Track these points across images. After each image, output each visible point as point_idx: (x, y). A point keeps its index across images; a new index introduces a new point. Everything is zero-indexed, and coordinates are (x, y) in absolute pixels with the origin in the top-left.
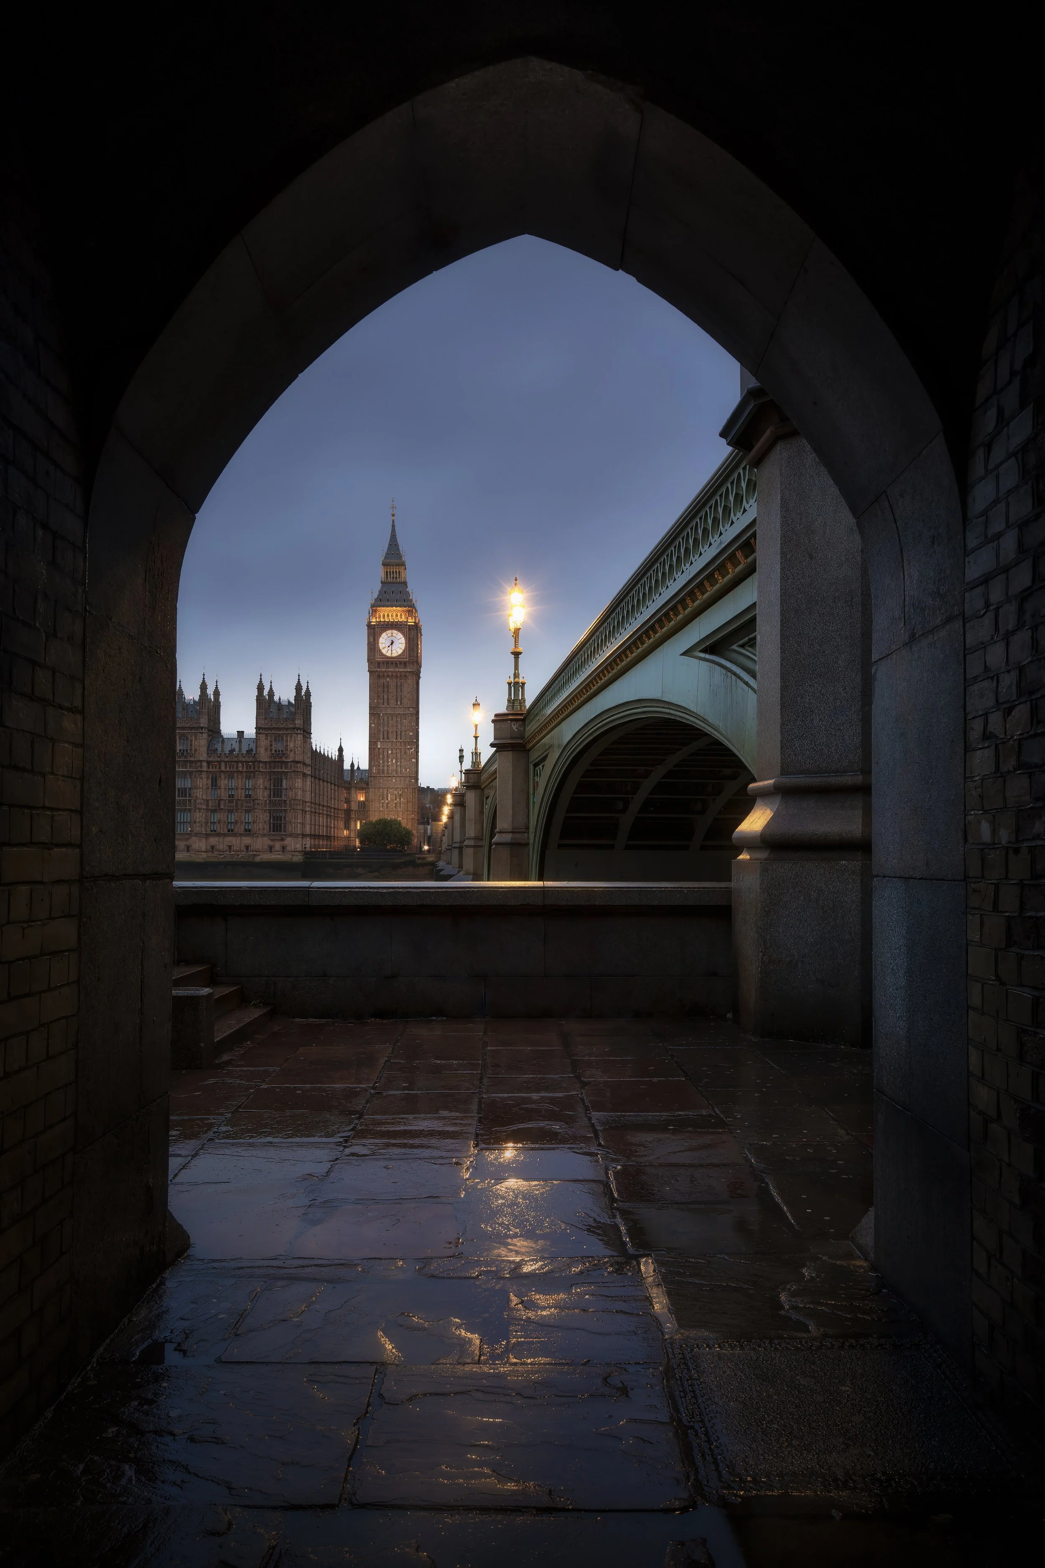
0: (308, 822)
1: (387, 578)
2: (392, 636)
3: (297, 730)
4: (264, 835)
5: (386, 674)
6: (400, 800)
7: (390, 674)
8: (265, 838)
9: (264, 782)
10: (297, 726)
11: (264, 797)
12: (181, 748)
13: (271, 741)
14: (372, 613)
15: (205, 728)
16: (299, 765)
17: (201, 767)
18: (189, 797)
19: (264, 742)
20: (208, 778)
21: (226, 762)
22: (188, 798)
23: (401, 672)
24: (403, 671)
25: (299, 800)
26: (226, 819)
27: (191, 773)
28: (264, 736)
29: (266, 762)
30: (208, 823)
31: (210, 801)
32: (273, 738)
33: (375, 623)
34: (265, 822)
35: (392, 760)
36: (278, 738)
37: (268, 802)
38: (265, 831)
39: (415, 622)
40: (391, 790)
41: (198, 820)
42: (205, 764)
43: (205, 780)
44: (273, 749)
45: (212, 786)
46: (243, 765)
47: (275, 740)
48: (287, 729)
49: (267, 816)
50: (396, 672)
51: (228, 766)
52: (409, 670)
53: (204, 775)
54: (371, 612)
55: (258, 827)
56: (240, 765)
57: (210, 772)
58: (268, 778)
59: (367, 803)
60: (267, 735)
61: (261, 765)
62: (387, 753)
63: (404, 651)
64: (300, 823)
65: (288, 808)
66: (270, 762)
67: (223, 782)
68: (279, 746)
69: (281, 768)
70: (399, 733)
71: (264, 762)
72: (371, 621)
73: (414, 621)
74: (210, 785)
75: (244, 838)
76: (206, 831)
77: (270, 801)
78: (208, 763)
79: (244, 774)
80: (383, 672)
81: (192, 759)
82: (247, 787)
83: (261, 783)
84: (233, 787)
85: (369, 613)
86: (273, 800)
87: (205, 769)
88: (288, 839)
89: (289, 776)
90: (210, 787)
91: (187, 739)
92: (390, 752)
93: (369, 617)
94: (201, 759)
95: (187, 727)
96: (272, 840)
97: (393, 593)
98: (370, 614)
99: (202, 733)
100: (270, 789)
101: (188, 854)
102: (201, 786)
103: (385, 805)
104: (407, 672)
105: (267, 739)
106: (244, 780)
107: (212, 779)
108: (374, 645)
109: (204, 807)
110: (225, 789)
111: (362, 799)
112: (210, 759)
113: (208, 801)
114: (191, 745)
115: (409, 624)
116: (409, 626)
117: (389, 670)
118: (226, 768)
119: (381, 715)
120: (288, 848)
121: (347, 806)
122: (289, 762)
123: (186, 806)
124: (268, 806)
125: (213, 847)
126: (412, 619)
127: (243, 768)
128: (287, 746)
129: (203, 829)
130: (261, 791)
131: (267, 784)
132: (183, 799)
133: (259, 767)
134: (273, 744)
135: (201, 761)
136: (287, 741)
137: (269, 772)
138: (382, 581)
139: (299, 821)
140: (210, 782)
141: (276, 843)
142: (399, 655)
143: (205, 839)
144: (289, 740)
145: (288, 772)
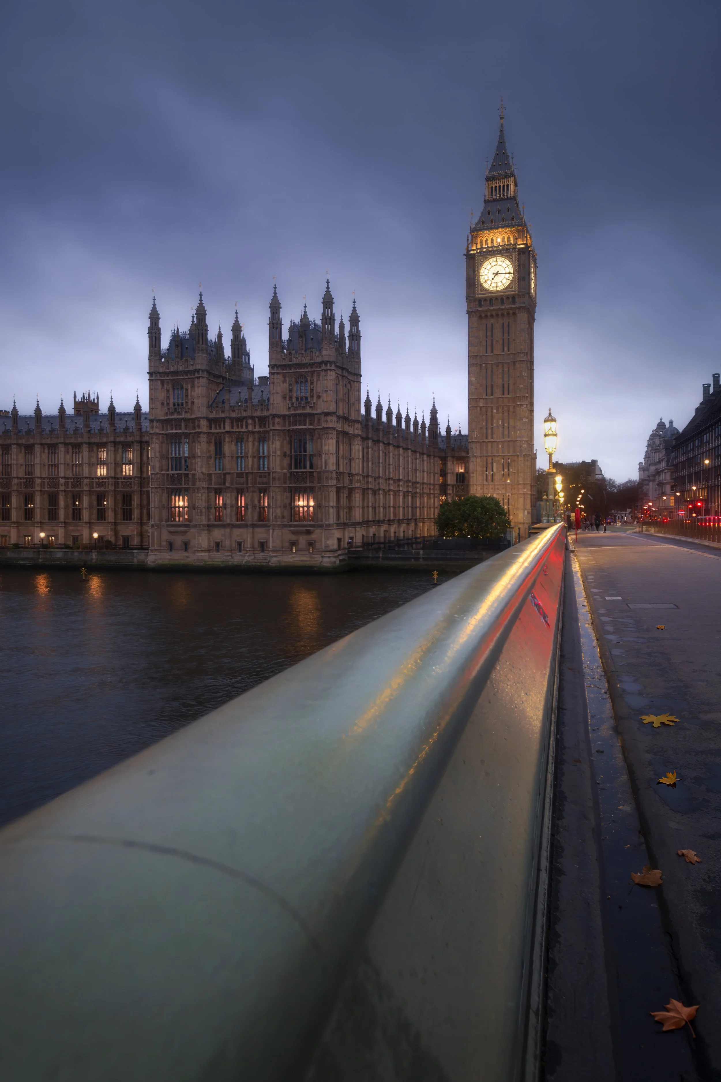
0: (357, 505)
1: (492, 195)
2: (496, 265)
3: (326, 364)
4: (285, 526)
5: (489, 314)
6: (509, 470)
7: (494, 313)
8: (286, 531)
9: (282, 446)
10: (326, 359)
11: (282, 468)
12: (176, 401)
13: (290, 385)
14: (472, 240)
15: (203, 371)
16: (329, 418)
17: (199, 426)
18: (185, 470)
19: (280, 387)
20: (209, 442)
21: (232, 419)
22: (184, 472)
23: (508, 309)
24: (511, 308)
25: (331, 472)
26: (234, 502)
27: (187, 435)
28: (280, 377)
29: (284, 417)
30: (211, 508)
31: (213, 476)
32: (293, 379)
33: (475, 252)
34: (285, 507)
35: (498, 421)
36: (301, 379)
37: (288, 475)
38: (285, 520)
39: (526, 244)
40: (497, 459)
41: (197, 504)
42: (204, 423)
43: (204, 446)
44: (294, 395)
45: (216, 454)
46: (255, 422)
47: (297, 382)
48: (311, 365)
49: (287, 498)
50: (502, 310)
51: (235, 424)
52: (518, 306)
53: (203, 438)
54: (470, 238)
55: (274, 515)
56: (250, 421)
57: (213, 433)
58: (288, 439)
59: (466, 475)
60: (284, 376)
61: (277, 420)
62: (490, 413)
63: (512, 282)
64: (333, 507)
65: (316, 484)
66: (289, 416)
67: (229, 448)
68: (302, 391)
69: (305, 425)
70: (506, 386)
71: (281, 415)
72: (470, 249)
73: (525, 242)
74: (213, 453)
75: (258, 530)
76: (209, 519)
77: (291, 473)
78: (210, 420)
79: (257, 436)
80: (486, 311)
81: (188, 416)
82: (261, 454)
83: (278, 447)
84: (243, 454)
85: (468, 240)
86: (294, 472)
87: (204, 429)
88: (318, 531)
89: (317, 436)
90: (213, 456)
91: (182, 388)
92: (495, 411)
93: (468, 244)
94: (199, 415)
95: (181, 372)
96: (294, 533)
97: (499, 213)
98: (470, 241)
99: (198, 378)
100: (291, 456)
101: (186, 554)
102: (199, 454)
103: (490, 478)
104: (516, 307)
105: (284, 381)
106: (256, 444)
107: (216, 443)
108: (474, 279)
109: (205, 485)
110: (232, 457)
111: (461, 471)
112: (213, 415)
113: (210, 475)
114: (187, 396)
115: (518, 247)
116: (519, 249)
117: (492, 308)
118: (232, 427)
119: (484, 365)
120: (317, 545)
121: (443, 479)
122: (316, 414)
123: (181, 484)
124: (288, 482)
125: (217, 544)
126: (523, 240)
127: (255, 426)
128: (312, 390)
129: (203, 517)
130: (278, 459)
131: (286, 449)
132: (177, 474)
133: (273, 424)
134: (294, 388)
135: (198, 419)
136: (312, 383)
137: (288, 431)
138: (485, 200)
139: (331, 504)
140: (212, 448)
141: (301, 538)
142: (507, 288)
143: (206, 532)
144: (315, 380)
145: (314, 430)
